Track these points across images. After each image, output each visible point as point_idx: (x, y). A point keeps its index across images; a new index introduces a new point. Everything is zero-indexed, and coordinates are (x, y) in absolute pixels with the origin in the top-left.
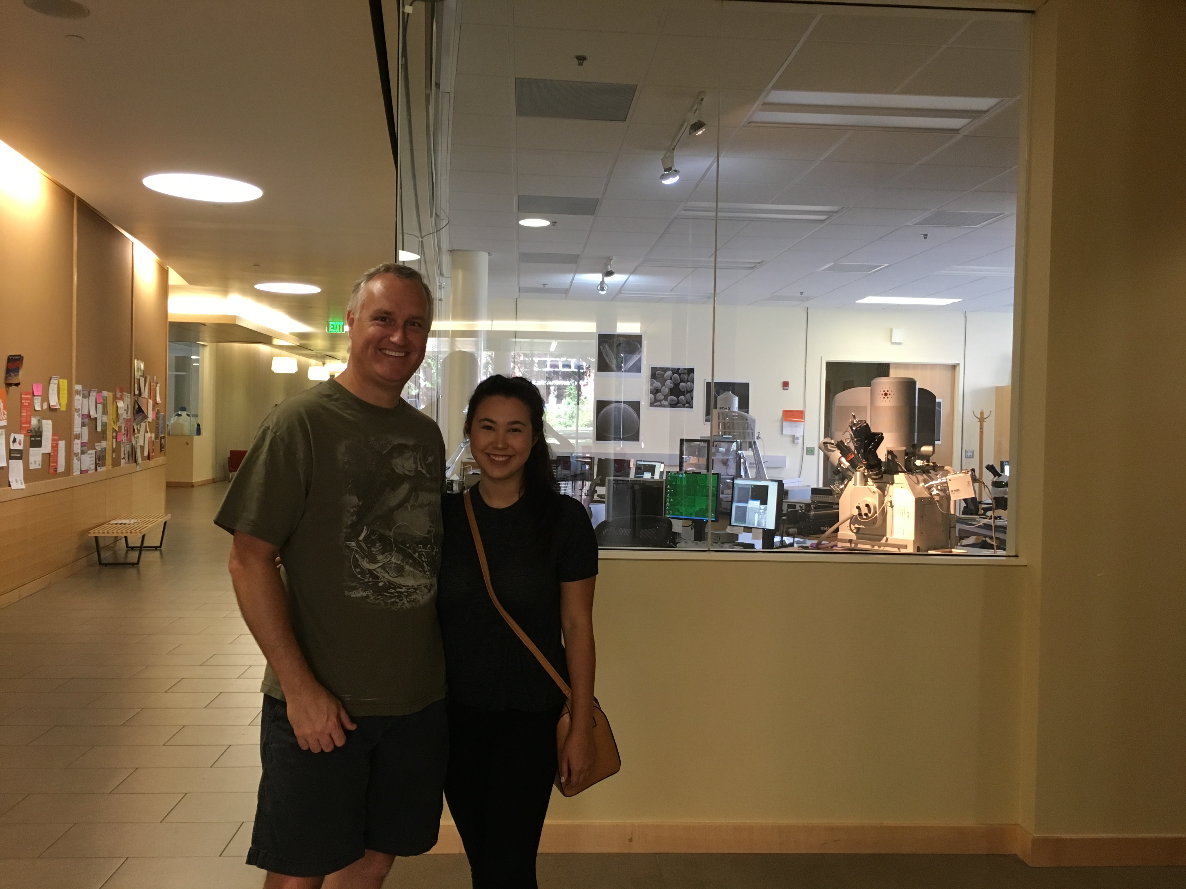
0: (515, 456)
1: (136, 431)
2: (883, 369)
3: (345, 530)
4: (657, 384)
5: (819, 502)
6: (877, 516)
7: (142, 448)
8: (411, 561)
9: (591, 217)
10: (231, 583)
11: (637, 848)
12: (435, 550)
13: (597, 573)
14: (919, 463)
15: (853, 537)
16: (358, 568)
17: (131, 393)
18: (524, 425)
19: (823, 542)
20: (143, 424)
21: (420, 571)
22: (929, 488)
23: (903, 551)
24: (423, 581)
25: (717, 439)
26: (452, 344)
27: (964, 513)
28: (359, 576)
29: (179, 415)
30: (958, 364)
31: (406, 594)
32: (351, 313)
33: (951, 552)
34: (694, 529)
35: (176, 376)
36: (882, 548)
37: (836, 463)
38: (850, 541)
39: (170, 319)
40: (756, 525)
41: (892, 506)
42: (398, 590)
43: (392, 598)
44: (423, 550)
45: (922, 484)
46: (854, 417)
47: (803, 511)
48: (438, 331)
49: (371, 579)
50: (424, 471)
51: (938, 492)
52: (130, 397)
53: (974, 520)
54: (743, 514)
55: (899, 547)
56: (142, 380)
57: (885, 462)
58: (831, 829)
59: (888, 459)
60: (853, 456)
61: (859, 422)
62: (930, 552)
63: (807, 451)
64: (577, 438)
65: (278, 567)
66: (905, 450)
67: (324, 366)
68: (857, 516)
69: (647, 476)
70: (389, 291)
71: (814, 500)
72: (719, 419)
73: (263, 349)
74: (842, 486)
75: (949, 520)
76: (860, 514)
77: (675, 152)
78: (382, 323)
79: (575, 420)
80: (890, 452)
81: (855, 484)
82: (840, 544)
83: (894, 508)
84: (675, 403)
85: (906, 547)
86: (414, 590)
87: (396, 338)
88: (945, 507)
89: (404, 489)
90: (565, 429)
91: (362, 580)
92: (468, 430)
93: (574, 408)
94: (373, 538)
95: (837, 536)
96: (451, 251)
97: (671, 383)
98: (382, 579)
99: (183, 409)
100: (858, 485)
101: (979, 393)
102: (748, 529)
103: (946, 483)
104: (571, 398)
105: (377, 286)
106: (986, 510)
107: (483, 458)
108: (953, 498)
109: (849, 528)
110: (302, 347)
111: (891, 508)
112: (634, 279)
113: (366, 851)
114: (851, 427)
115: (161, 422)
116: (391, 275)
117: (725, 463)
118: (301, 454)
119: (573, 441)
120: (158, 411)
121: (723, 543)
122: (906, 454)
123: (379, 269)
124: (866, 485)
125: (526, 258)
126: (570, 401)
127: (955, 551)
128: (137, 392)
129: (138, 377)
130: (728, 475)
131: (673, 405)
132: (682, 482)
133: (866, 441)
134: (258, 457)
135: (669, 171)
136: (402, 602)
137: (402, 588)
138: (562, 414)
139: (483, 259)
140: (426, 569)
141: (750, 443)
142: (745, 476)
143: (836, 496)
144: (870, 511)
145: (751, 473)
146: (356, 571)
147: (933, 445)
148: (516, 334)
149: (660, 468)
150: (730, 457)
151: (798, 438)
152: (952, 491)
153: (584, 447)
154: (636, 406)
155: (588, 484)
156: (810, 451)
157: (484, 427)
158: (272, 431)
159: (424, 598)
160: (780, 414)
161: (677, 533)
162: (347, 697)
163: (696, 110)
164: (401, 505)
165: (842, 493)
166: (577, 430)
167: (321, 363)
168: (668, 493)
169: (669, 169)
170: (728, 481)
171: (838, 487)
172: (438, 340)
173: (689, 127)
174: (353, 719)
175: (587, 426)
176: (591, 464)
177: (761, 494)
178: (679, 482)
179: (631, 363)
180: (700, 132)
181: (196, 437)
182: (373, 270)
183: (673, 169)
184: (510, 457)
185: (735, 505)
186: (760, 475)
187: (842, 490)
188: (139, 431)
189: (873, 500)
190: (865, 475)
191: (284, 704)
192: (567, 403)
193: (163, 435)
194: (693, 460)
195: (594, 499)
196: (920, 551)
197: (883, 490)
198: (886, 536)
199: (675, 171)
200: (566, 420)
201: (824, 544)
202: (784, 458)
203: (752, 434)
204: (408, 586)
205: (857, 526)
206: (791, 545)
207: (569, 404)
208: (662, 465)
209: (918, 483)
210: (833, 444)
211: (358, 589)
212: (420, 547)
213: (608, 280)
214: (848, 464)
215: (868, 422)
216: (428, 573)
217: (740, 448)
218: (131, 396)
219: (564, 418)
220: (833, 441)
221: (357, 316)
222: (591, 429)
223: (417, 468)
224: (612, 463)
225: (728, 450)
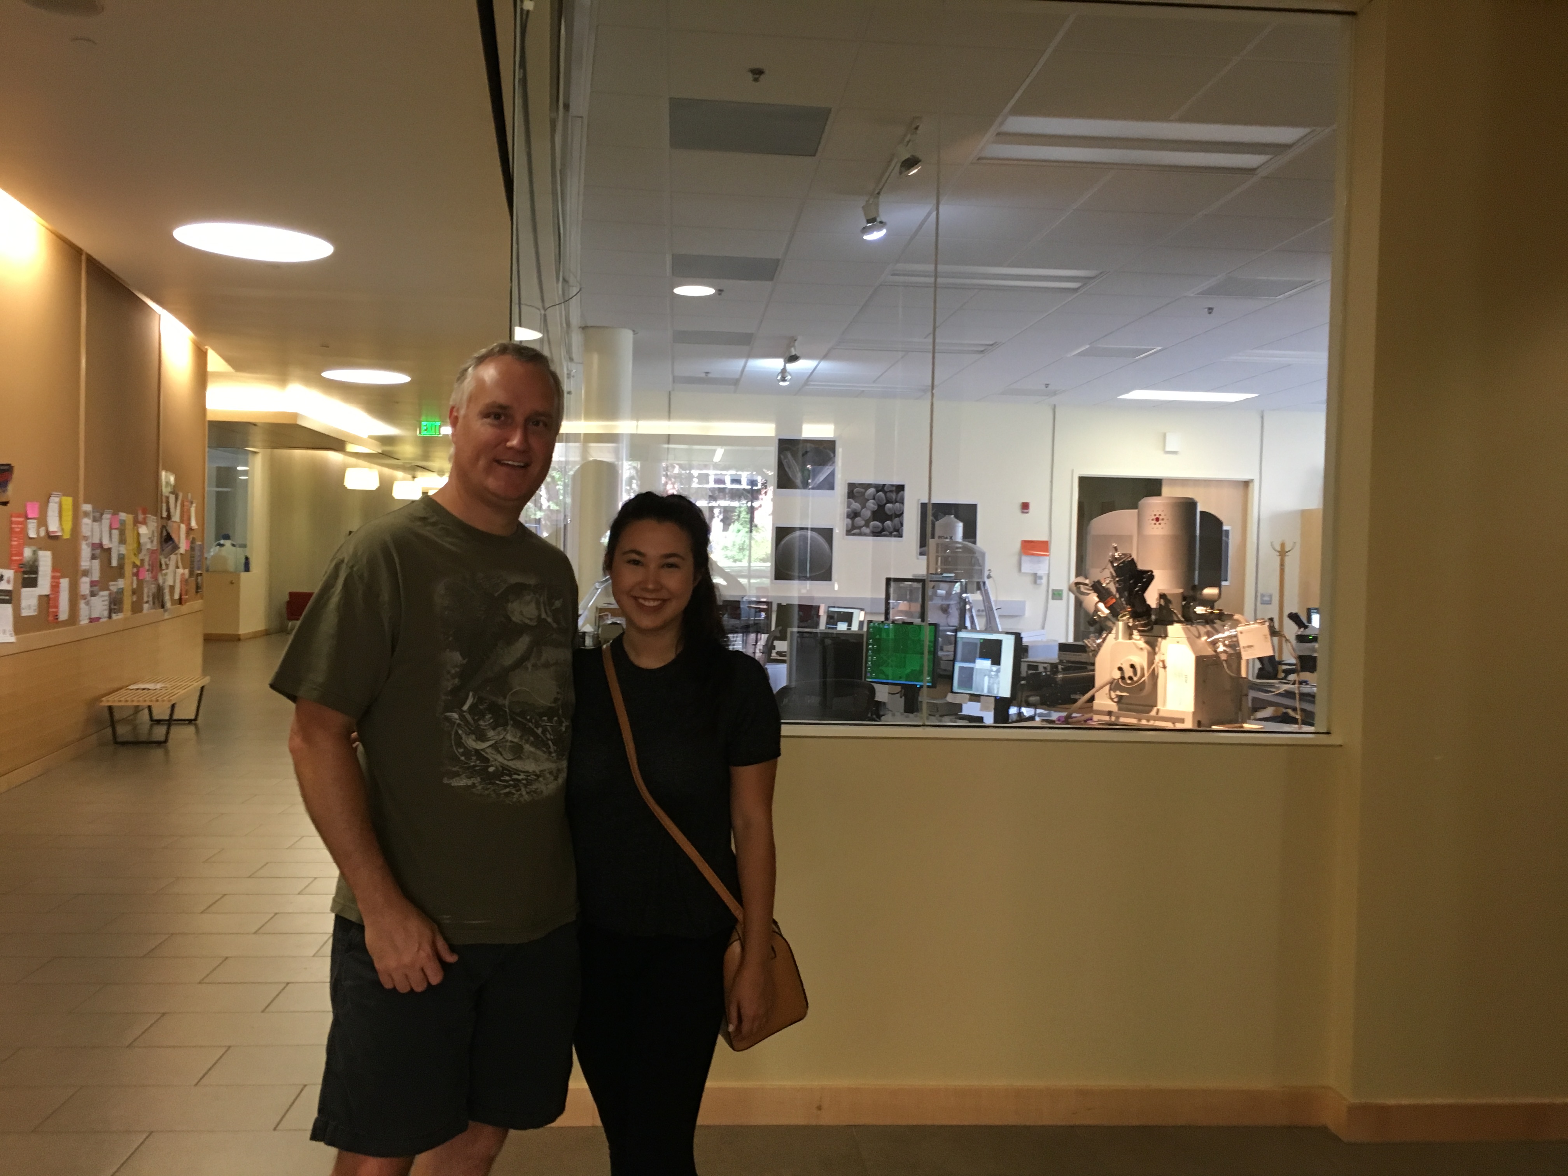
0: (669, 599)
1: (164, 567)
2: (1152, 487)
3: (443, 697)
4: (856, 506)
5: (1069, 662)
6: (1144, 681)
7: (172, 588)
8: (532, 738)
9: (769, 284)
10: (291, 769)
11: (827, 1119)
12: (564, 725)
13: (779, 755)
14: (1200, 610)
15: (1114, 707)
16: (461, 748)
17: (156, 515)
18: (683, 559)
19: (1074, 715)
20: (173, 557)
21: (544, 752)
22: (1214, 643)
23: (1179, 726)
24: (547, 765)
25: (935, 577)
26: (585, 452)
27: (1259, 676)
28: (463, 758)
29: (222, 545)
30: (1252, 480)
31: (524, 782)
32: (455, 409)
33: (1242, 727)
34: (903, 698)
35: (218, 493)
36: (1151, 723)
37: (1091, 610)
38: (1110, 713)
39: (210, 417)
40: (985, 692)
41: (1164, 667)
42: (515, 777)
43: (506, 787)
44: (547, 724)
45: (1204, 638)
46: (1116, 549)
47: (1048, 673)
48: (567, 434)
49: (478, 762)
50: (549, 620)
51: (1225, 648)
52: (155, 520)
53: (1271, 685)
54: (968, 676)
55: (1174, 720)
56: (172, 499)
57: (1155, 609)
58: (1082, 1093)
59: (1160, 605)
60: (1114, 601)
61: (1123, 556)
62: (1214, 727)
63: (1053, 594)
64: (749, 577)
65: (354, 745)
66: (1182, 593)
67: (413, 480)
68: (1118, 679)
69: (842, 627)
70: (504, 380)
71: (1062, 658)
72: (937, 552)
73: (333, 457)
74: (1099, 641)
75: (1239, 686)
76: (1123, 678)
77: (881, 197)
78: (496, 422)
79: (747, 553)
80: (1162, 596)
81: (1116, 638)
82: (1096, 718)
83: (1168, 669)
84: (879, 530)
85: (1182, 721)
86: (535, 777)
87: (515, 442)
88: (1234, 666)
89: (523, 643)
90: (734, 565)
91: (467, 763)
92: (610, 564)
93: (745, 537)
94: (481, 707)
95: (1092, 707)
96: (584, 328)
97: (874, 504)
98: (493, 763)
99: (227, 537)
100: (1120, 639)
101: (1279, 518)
102: (975, 698)
103: (1236, 636)
104: (742, 524)
105: (489, 373)
106: (1288, 672)
107: (629, 603)
108: (1245, 656)
109: (1108, 695)
110: (384, 455)
111: (1163, 670)
112: (825, 366)
113: (471, 1123)
114: (1112, 563)
115: (197, 553)
116: (508, 358)
117: (945, 610)
118: (385, 596)
119: (744, 581)
120: (194, 538)
121: (942, 716)
122: (1184, 598)
123: (492, 349)
124: (1130, 638)
125: (682, 337)
126: (741, 527)
127: (1247, 726)
128: (165, 514)
129: (167, 494)
130: (949, 626)
131: (877, 533)
132: (888, 635)
133: (1131, 582)
134: (329, 599)
135: (873, 222)
136: (519, 793)
137: (519, 775)
138: (730, 545)
139: (626, 339)
140: (552, 750)
141: (978, 583)
142: (971, 627)
143: (1091, 654)
144: (1135, 673)
145: (980, 623)
146: (458, 752)
147: (1219, 586)
148: (669, 439)
149: (859, 616)
150: (952, 602)
151: (1041, 578)
152: (1244, 647)
153: (758, 589)
154: (827, 534)
155: (764, 637)
156: (1057, 595)
157: (629, 562)
158: (347, 565)
159: (549, 787)
160: (1018, 546)
161: (881, 702)
162: (446, 919)
163: (908, 142)
164: (519, 663)
165: (1099, 649)
166: (749, 566)
167: (410, 477)
168: (870, 649)
169: (872, 220)
170: (949, 633)
171: (1095, 642)
172: (566, 446)
173: (899, 165)
174: (453, 949)
175: (763, 560)
176: (768, 612)
177: (992, 651)
178: (884, 635)
179: (821, 477)
180: (915, 171)
181: (244, 575)
182: (483, 351)
183: (878, 220)
184: (664, 601)
185: (958, 665)
186: (991, 627)
187: (1099, 646)
188: (167, 565)
189: (1140, 660)
190: (1129, 626)
191: (361, 928)
192: (736, 530)
193: (199, 572)
194: (903, 605)
195: (772, 658)
196: (1201, 727)
197: (1152, 645)
198: (1156, 706)
199: (881, 222)
200: (734, 552)
201: (1077, 717)
202: (1022, 604)
203: (981, 572)
204: (528, 772)
205: (1118, 693)
206: (1032, 718)
207: (739, 531)
208: (862, 613)
209: (1199, 637)
210: (1086, 585)
211: (461, 775)
212: (544, 720)
213: (791, 367)
214: (1107, 611)
215: (1134, 556)
216: (553, 755)
217: (964, 590)
218: (157, 519)
219: (731, 551)
220: (1087, 581)
221: (462, 412)
222: (769, 564)
223: (540, 615)
224: (796, 609)
225: (949, 594)
